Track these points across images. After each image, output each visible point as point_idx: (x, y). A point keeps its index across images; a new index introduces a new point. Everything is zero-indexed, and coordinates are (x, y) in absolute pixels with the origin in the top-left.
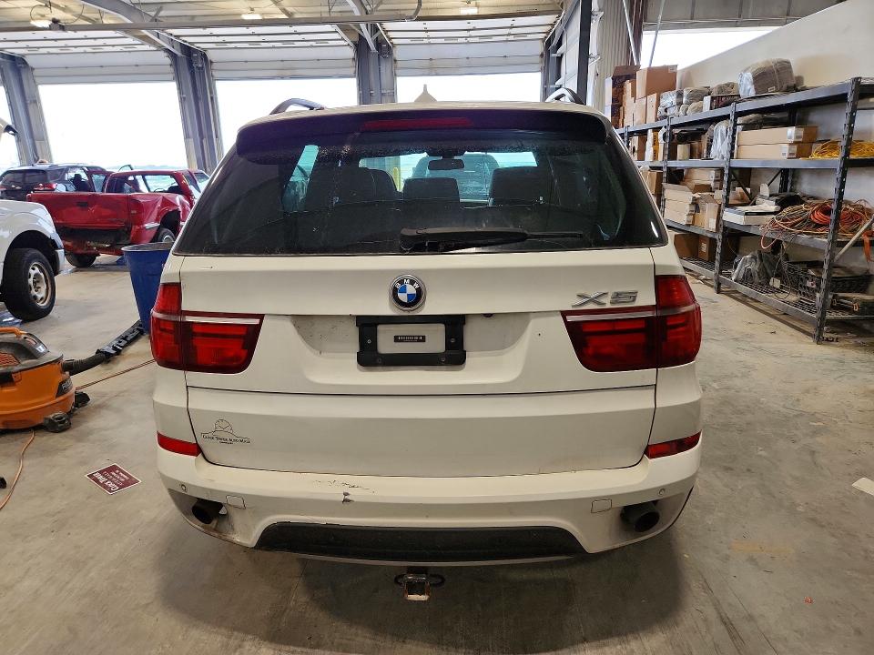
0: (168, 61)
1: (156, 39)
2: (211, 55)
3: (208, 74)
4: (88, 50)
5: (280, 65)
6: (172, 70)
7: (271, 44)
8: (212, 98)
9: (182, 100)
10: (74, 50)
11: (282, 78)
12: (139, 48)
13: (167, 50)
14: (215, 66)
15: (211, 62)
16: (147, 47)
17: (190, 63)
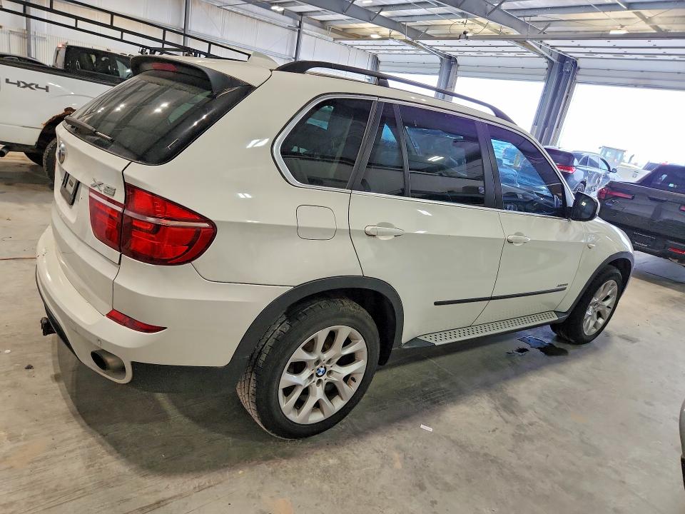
0: (546, 65)
1: (539, 49)
2: (580, 63)
3: (572, 77)
4: (493, 54)
5: (640, 75)
6: (546, 72)
7: (633, 57)
8: (567, 97)
9: (544, 96)
10: (484, 54)
11: (636, 86)
12: (527, 54)
13: (547, 58)
14: (580, 72)
15: (579, 68)
16: (531, 54)
17: (561, 68)
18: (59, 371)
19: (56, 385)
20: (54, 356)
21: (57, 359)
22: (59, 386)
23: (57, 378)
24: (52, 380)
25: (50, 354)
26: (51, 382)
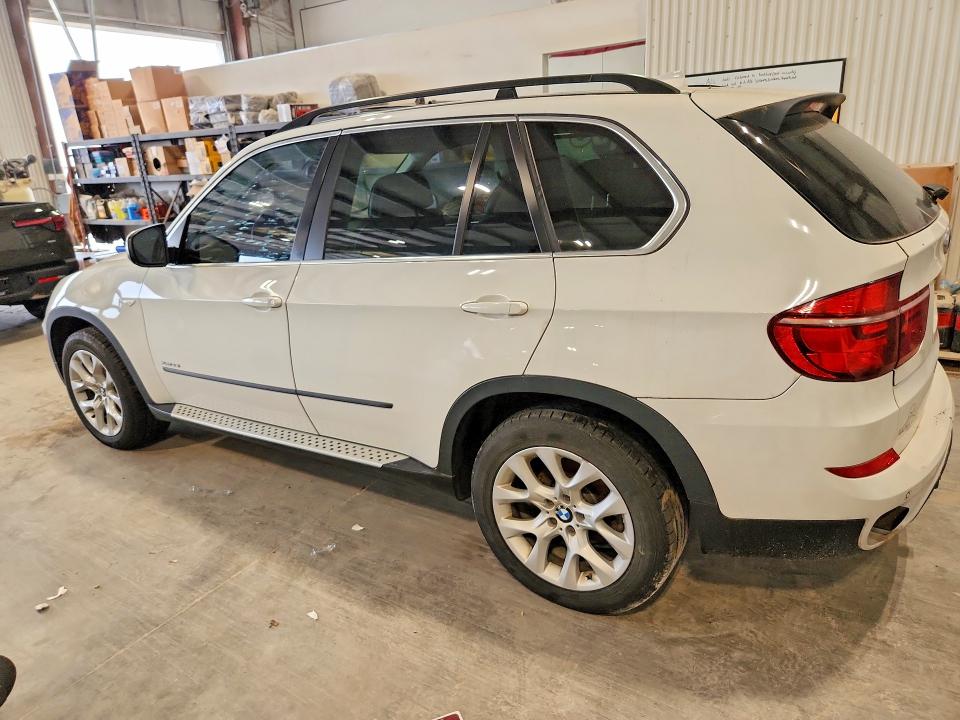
18: (899, 559)
19: (909, 544)
20: (899, 585)
21: (897, 578)
22: (906, 541)
23: (906, 552)
24: (912, 552)
25: (903, 590)
26: (915, 551)
